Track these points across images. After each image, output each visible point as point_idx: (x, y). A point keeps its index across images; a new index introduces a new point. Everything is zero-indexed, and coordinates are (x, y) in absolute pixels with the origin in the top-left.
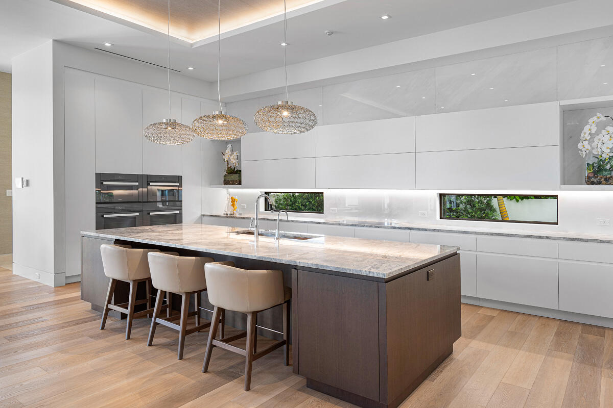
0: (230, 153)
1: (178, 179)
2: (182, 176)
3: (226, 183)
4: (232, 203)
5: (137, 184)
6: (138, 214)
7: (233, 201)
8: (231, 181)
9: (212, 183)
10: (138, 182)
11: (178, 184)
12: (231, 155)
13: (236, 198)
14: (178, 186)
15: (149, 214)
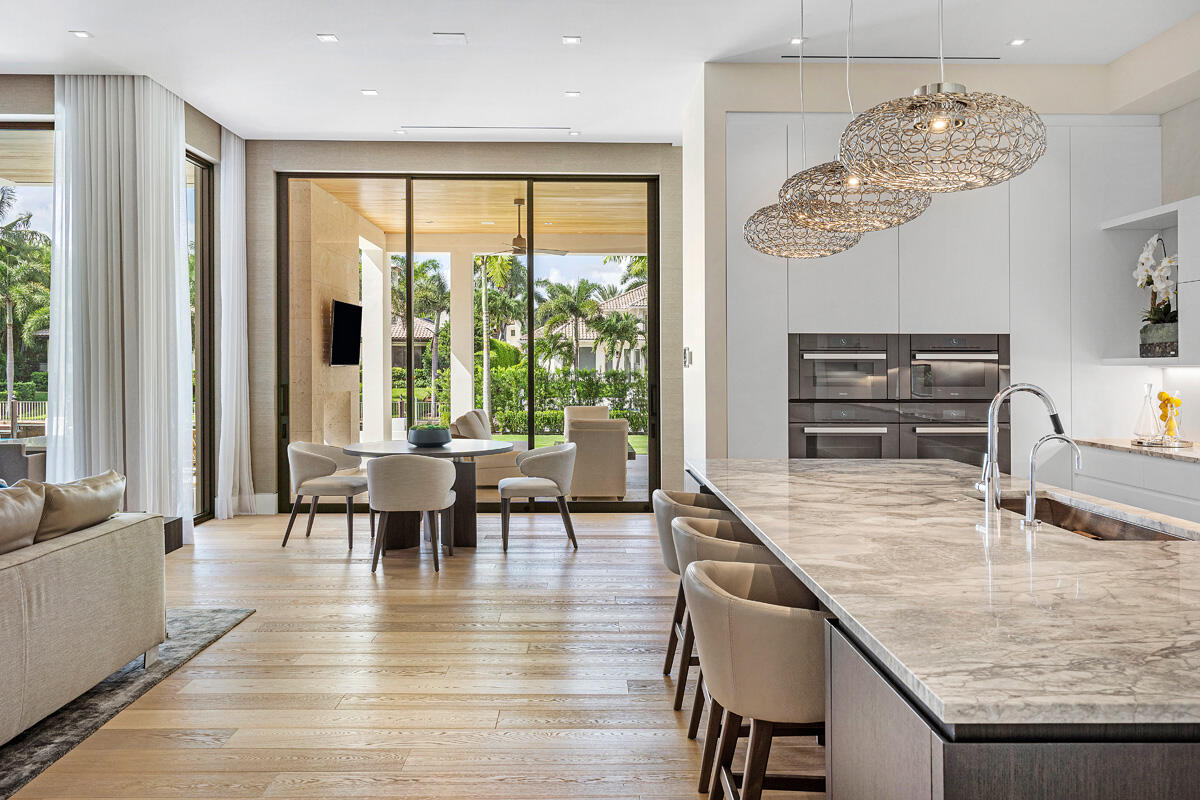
0: (1153, 262)
1: (999, 345)
2: (1007, 336)
3: (1147, 350)
4: (1161, 412)
5: (883, 356)
6: (884, 430)
7: (1165, 403)
8: (1159, 345)
9: (1108, 352)
10: (885, 351)
11: (995, 357)
12: (1153, 268)
13: (1175, 395)
14: (997, 362)
15: (914, 430)
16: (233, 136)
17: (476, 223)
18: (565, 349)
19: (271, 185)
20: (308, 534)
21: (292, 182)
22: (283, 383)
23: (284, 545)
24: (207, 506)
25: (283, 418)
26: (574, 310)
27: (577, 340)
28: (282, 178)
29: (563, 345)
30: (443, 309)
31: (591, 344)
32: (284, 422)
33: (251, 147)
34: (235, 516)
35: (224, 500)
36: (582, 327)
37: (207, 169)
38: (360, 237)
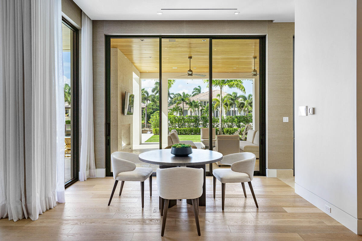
16: (87, 17)
17: (171, 68)
18: (180, 110)
19: (103, 39)
20: (120, 195)
21: (112, 40)
22: (108, 122)
23: (109, 205)
24: (75, 176)
25: (108, 137)
26: (183, 100)
27: (183, 108)
28: (108, 38)
29: (180, 109)
30: (148, 100)
31: (187, 109)
32: (108, 139)
33: (96, 24)
34: (87, 179)
35: (83, 173)
36: (185, 105)
37: (76, 32)
38: (133, 72)
